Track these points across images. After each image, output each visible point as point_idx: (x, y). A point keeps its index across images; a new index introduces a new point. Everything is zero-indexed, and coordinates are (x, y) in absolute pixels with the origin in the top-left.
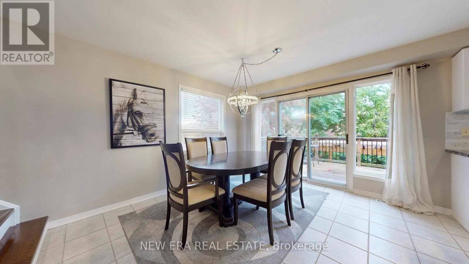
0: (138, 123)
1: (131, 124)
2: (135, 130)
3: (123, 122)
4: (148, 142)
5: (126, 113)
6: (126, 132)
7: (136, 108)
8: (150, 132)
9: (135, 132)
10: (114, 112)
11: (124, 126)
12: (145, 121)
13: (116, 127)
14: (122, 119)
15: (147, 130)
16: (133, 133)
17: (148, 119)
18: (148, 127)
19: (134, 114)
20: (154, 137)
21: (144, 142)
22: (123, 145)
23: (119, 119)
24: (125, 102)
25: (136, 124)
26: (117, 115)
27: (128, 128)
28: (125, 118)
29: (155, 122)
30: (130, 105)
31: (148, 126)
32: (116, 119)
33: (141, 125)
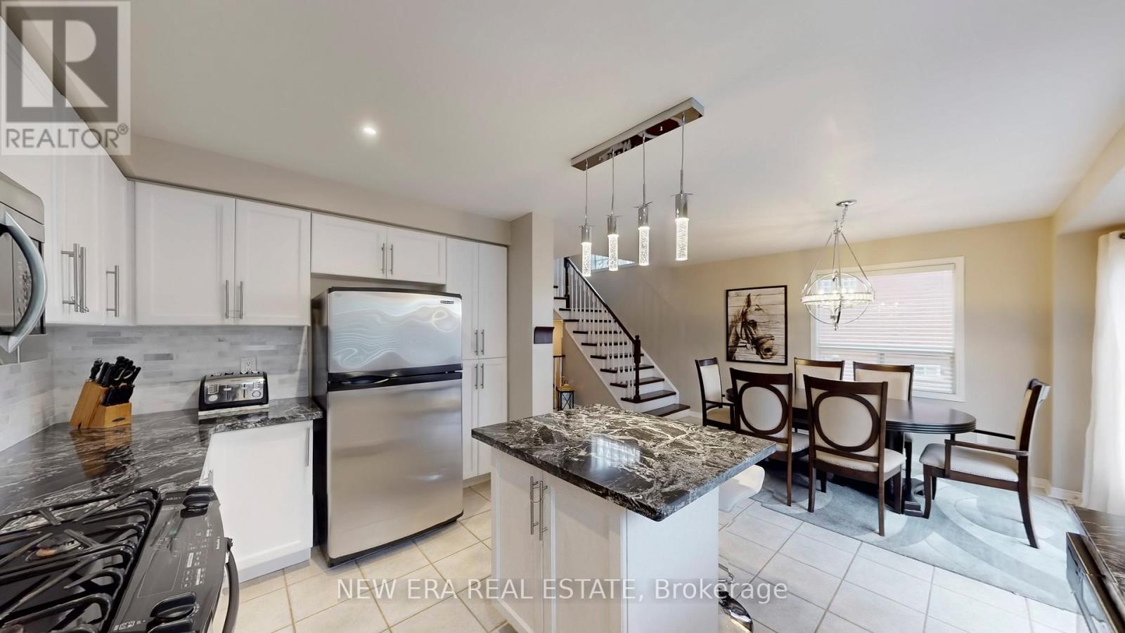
0: (751, 334)
1: (744, 336)
2: (749, 343)
3: (737, 334)
4: (762, 358)
5: (740, 324)
6: (740, 345)
7: (750, 317)
8: (765, 346)
9: (748, 345)
10: (730, 324)
11: (738, 338)
12: (760, 332)
13: (731, 339)
14: (736, 331)
15: (763, 343)
16: (746, 346)
17: (764, 329)
18: (763, 340)
19: (749, 325)
20: (770, 353)
21: (758, 358)
22: (737, 359)
23: (733, 331)
24: (739, 311)
25: (750, 336)
26: (732, 326)
27: (742, 341)
28: (739, 330)
29: (772, 333)
30: (744, 314)
31: (762, 338)
32: (731, 332)
33: (755, 336)
